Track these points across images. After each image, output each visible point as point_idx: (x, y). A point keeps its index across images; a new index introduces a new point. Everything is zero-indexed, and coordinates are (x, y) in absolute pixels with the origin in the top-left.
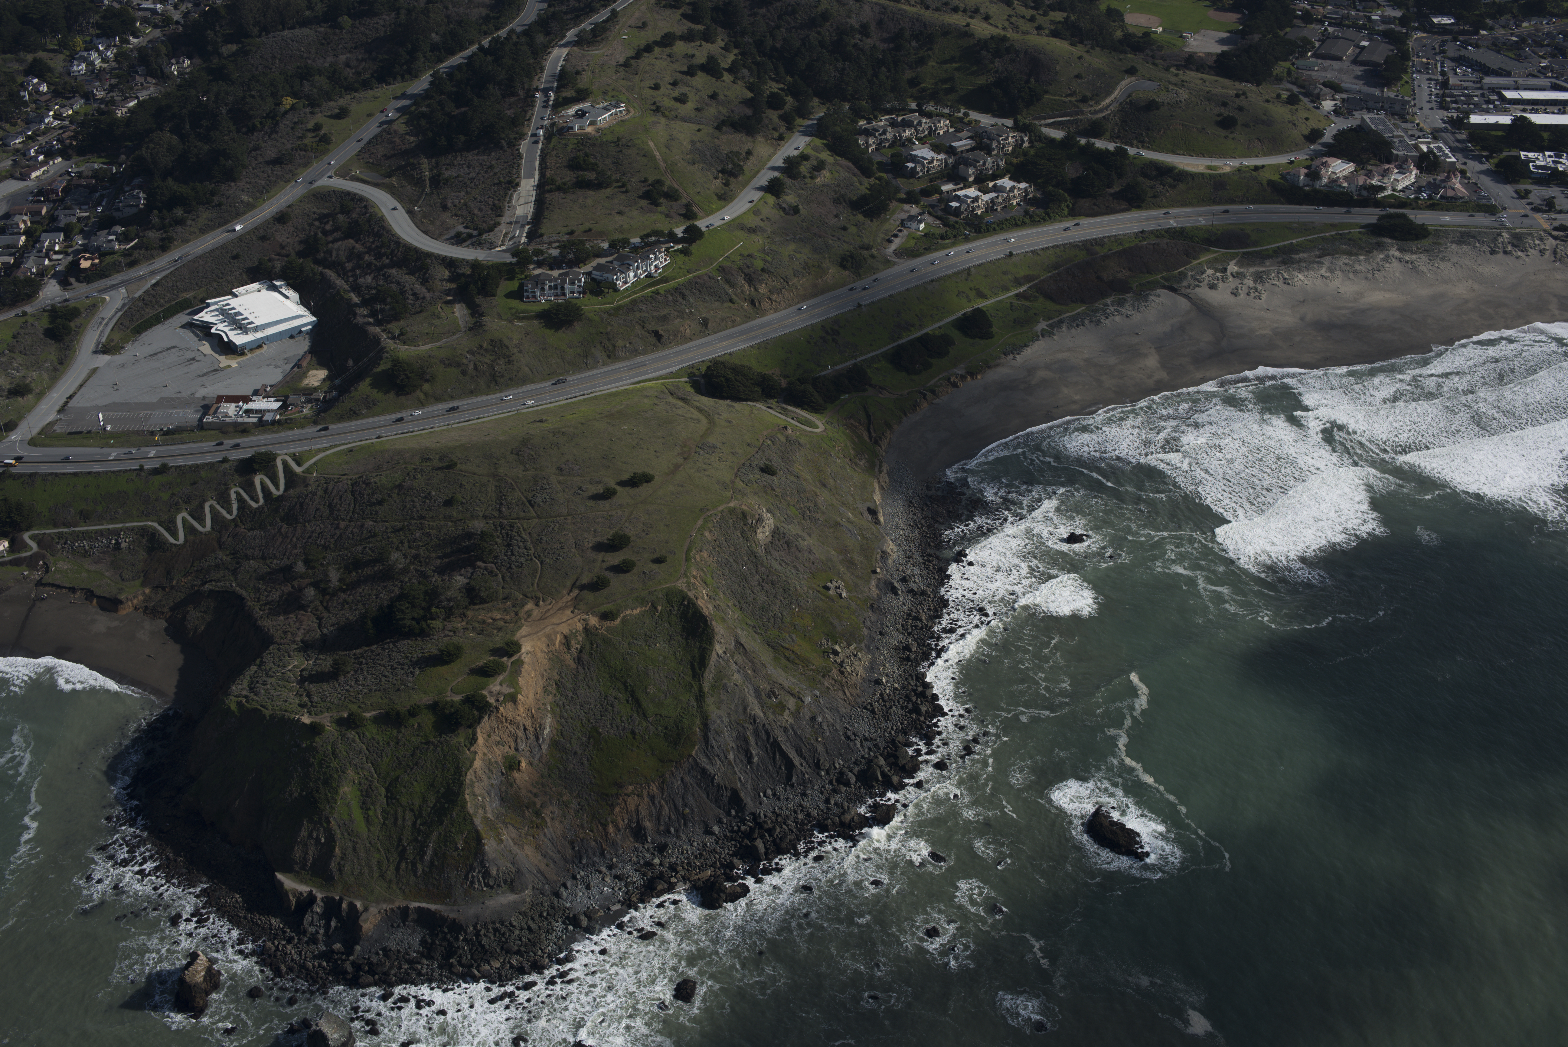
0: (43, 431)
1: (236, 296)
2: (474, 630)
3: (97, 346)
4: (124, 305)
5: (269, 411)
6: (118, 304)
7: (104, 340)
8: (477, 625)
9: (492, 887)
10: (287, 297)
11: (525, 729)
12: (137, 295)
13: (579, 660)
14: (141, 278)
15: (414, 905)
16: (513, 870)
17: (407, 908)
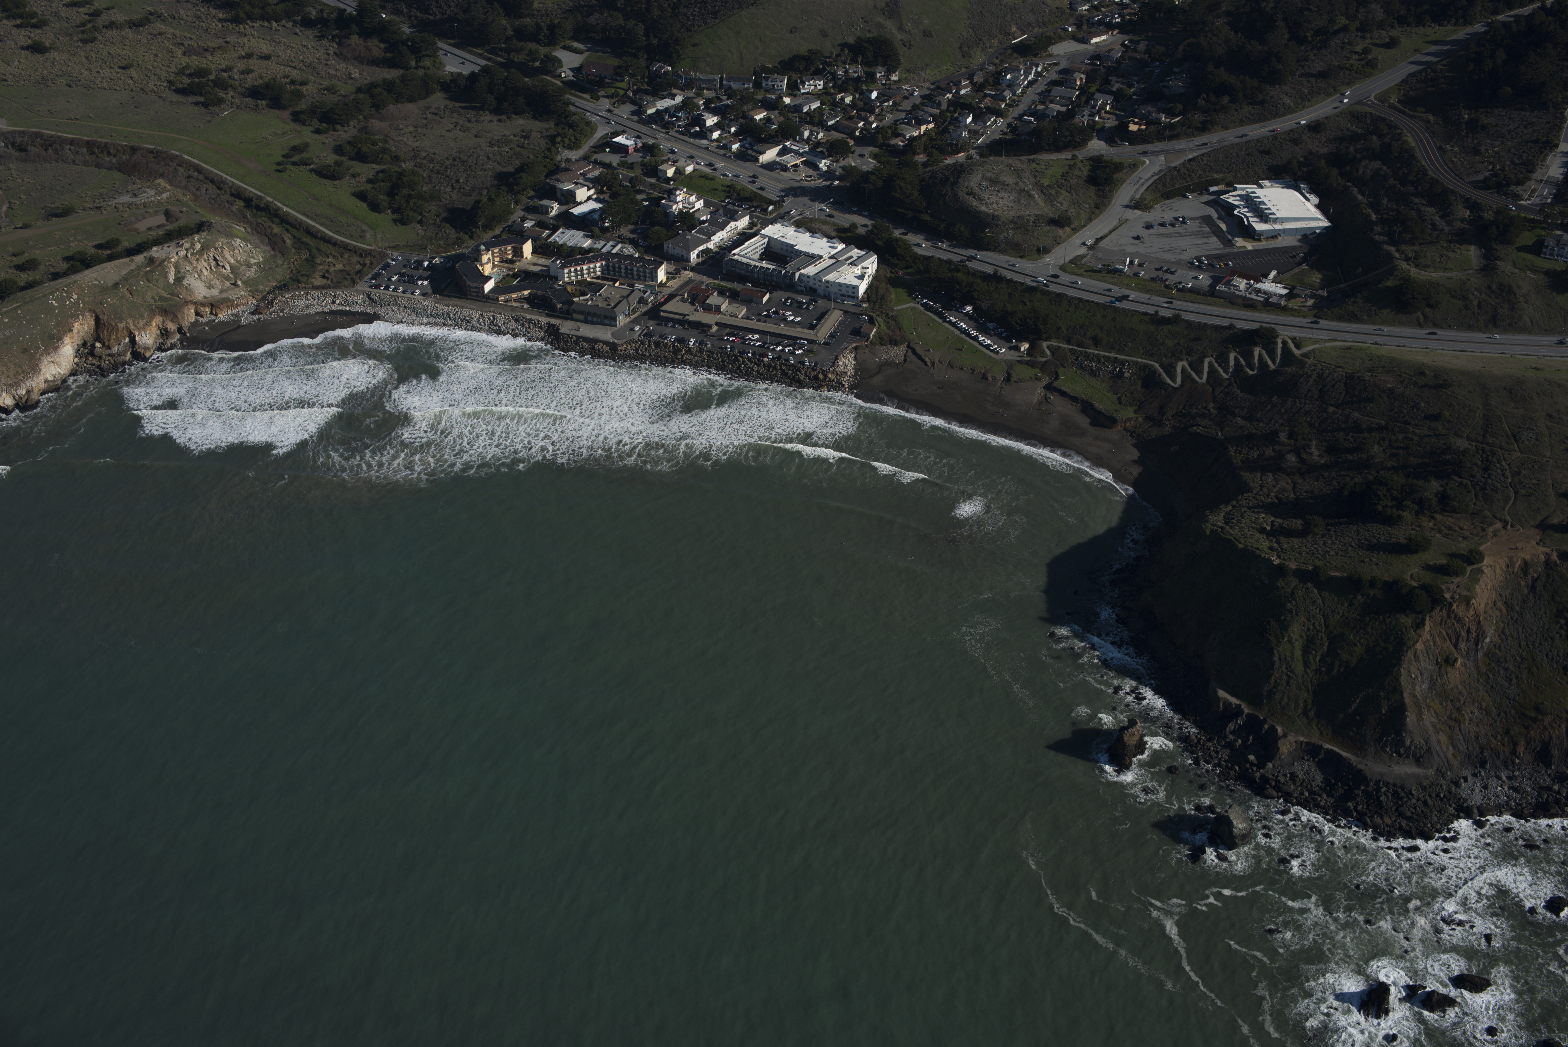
0: (1072, 261)
1: (1261, 187)
2: (1439, 531)
3: (1131, 201)
4: (1161, 171)
5: (1275, 294)
6: (1156, 169)
7: (1138, 196)
8: (1443, 528)
9: (1400, 755)
10: (1308, 199)
11: (1469, 631)
12: (1173, 165)
13: (1532, 588)
14: (1180, 151)
15: (1327, 746)
16: (1425, 748)
17: (1321, 747)
